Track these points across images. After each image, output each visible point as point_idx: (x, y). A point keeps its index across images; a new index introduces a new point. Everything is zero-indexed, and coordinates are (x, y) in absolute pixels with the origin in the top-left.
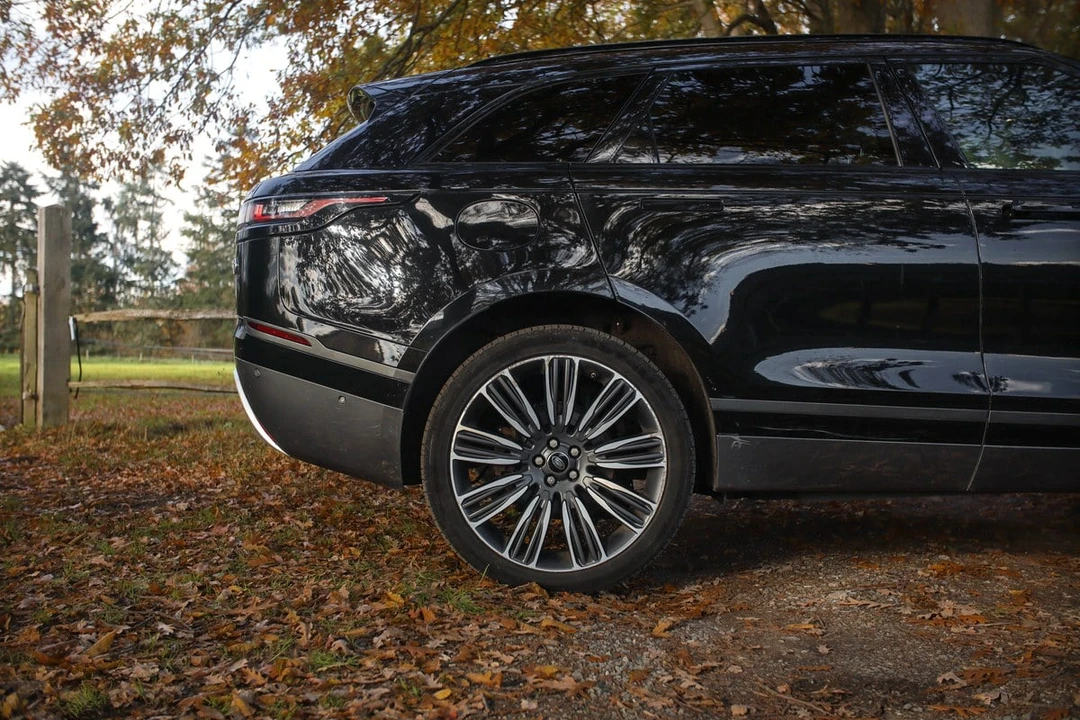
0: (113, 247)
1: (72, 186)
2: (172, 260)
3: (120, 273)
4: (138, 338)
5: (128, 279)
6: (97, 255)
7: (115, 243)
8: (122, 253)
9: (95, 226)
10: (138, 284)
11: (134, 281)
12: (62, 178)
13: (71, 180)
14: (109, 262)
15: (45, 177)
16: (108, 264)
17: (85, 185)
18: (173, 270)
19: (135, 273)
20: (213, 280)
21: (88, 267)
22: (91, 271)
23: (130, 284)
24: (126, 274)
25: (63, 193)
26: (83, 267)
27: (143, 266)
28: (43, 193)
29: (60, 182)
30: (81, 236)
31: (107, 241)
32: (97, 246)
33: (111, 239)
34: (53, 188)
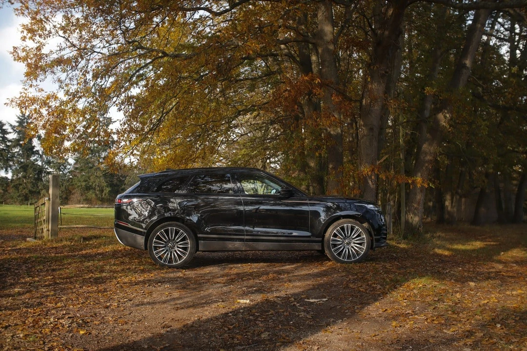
0: (41, 156)
1: (23, 129)
2: (68, 162)
3: (45, 168)
5: (48, 171)
6: (34, 160)
7: (42, 155)
8: (45, 159)
9: (34, 147)
11: (51, 172)
12: (19, 126)
13: (23, 127)
14: (40, 163)
15: (11, 125)
16: (39, 164)
17: (29, 129)
18: (69, 167)
19: (51, 168)
20: (86, 171)
21: (30, 165)
22: (31, 167)
23: (49, 173)
24: (47, 168)
25: (19, 133)
26: (28, 166)
27: (55, 165)
28: (10, 133)
29: (18, 128)
30: (27, 152)
31: (39, 154)
32: (34, 156)
33: (40, 153)
34: (14, 130)
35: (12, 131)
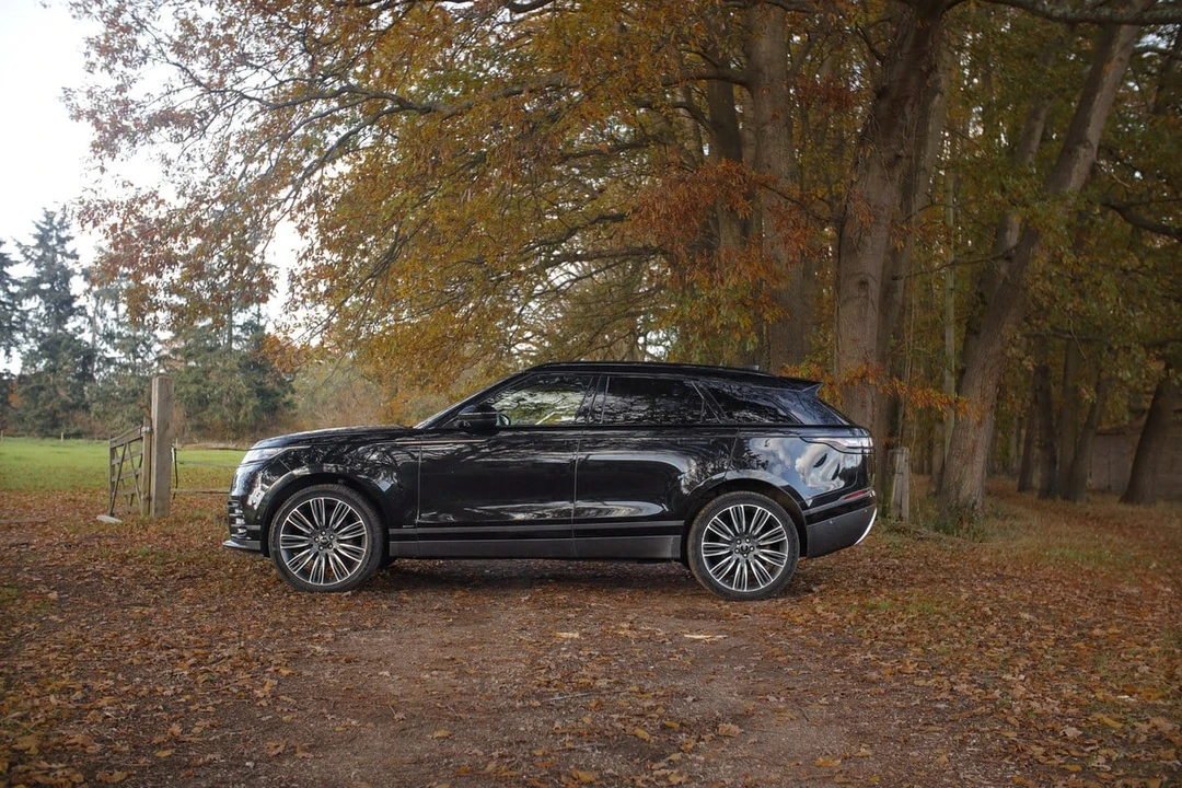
0: (92, 321)
1: (49, 255)
3: (99, 350)
4: (118, 419)
5: (108, 356)
6: (75, 329)
8: (102, 328)
9: (73, 299)
10: (118, 361)
11: (114, 358)
12: (37, 247)
13: (48, 249)
15: (19, 245)
16: (86, 339)
17: (64, 254)
18: (157, 347)
19: (115, 350)
20: (200, 358)
21: (65, 341)
22: (67, 347)
23: (110, 361)
24: (106, 350)
25: (38, 263)
26: (59, 343)
27: (124, 342)
28: (17, 262)
29: (36, 251)
30: (57, 309)
31: (85, 315)
32: (75, 320)
33: (90, 314)
34: (28, 257)
35: (21, 258)
